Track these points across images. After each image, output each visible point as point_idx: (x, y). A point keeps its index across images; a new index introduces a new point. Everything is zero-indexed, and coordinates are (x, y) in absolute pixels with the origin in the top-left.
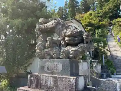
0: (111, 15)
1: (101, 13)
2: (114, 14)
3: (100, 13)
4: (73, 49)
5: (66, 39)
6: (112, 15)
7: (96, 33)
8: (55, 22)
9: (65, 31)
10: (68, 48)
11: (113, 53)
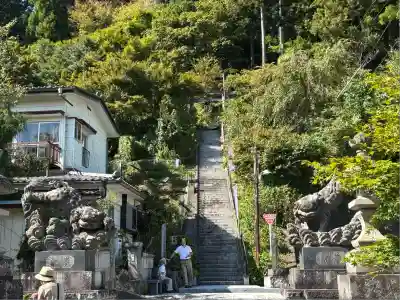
0: (225, 41)
1: (187, 24)
2: (236, 42)
3: (184, 26)
4: (91, 237)
5: (81, 222)
6: (229, 42)
7: (161, 124)
8: (62, 193)
9: (79, 209)
10: (83, 235)
11: (207, 212)
